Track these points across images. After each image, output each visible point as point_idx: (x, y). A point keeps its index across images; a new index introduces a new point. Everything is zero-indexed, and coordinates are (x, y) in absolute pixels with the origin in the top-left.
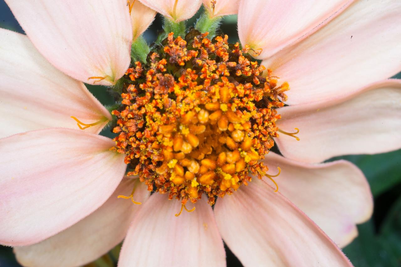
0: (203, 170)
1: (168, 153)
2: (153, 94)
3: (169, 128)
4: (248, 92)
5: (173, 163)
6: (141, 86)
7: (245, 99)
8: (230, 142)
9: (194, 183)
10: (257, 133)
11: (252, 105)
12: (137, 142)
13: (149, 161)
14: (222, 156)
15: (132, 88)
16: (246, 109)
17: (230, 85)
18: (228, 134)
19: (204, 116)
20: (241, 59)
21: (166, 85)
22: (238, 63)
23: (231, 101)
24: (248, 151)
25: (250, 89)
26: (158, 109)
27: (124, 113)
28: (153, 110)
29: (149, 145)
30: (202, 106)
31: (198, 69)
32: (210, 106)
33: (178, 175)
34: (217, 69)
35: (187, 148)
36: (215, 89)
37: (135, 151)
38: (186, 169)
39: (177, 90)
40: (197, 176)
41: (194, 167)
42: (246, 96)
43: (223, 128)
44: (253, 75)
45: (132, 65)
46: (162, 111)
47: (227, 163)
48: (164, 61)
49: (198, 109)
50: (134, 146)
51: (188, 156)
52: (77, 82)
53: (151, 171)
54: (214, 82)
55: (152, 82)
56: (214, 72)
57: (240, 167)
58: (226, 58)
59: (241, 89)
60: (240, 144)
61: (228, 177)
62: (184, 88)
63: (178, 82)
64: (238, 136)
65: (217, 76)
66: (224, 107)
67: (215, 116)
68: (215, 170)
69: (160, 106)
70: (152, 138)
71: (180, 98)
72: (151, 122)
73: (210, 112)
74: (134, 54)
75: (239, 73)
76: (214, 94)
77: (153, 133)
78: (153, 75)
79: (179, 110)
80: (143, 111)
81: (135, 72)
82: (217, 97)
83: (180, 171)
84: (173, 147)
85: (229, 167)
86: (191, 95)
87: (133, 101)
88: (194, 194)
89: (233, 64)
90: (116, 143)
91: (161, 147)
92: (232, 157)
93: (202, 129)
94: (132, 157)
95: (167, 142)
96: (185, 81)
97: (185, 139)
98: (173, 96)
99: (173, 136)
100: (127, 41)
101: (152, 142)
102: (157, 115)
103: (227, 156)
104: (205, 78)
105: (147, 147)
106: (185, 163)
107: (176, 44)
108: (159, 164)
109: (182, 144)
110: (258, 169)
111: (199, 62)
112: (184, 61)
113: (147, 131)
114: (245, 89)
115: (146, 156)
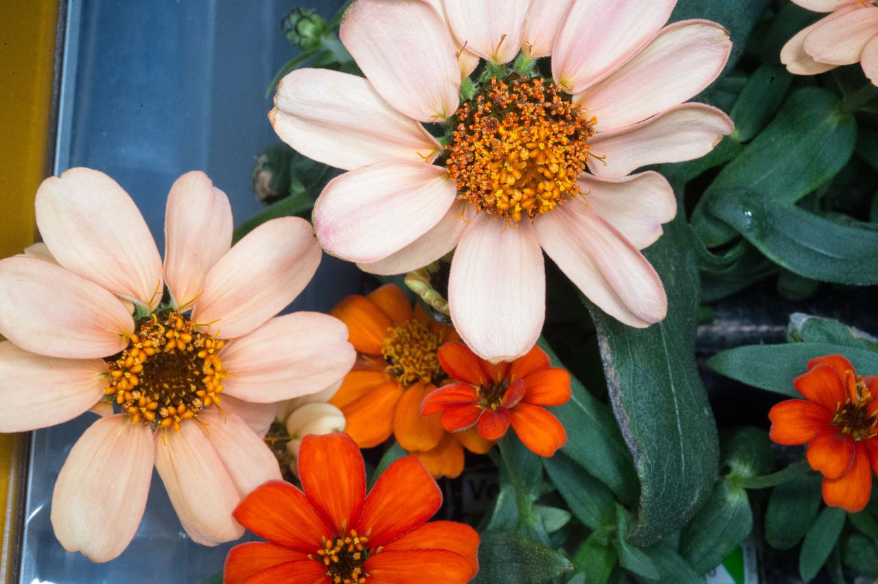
0: (525, 197)
1: (495, 185)
2: (481, 133)
3: (496, 165)
4: (561, 129)
5: (499, 193)
6: (471, 127)
7: (559, 135)
8: (547, 174)
9: (518, 208)
10: (570, 162)
11: (565, 140)
12: (468, 173)
13: (479, 188)
14: (541, 186)
15: (462, 127)
16: (560, 143)
17: (546, 124)
18: (546, 167)
19: (525, 154)
20: (556, 99)
21: (492, 126)
22: (552, 103)
23: (548, 138)
24: (563, 180)
25: (563, 126)
26: (485, 147)
27: (456, 149)
28: (482, 148)
29: (479, 176)
30: (523, 145)
31: (518, 111)
32: (530, 145)
33: (504, 202)
34: (535, 110)
35: (511, 181)
36: (534, 130)
37: (466, 180)
38: (510, 197)
39: (501, 130)
40: (520, 202)
41: (517, 195)
42: (561, 132)
43: (541, 162)
44: (566, 113)
45: (461, 106)
46: (489, 149)
47: (545, 191)
48: (489, 104)
49: (520, 148)
50: (465, 176)
51: (512, 187)
52: (414, 121)
53: (480, 196)
54: (532, 122)
55: (480, 123)
56: (532, 113)
57: (556, 194)
58: (543, 100)
59: (555, 128)
60: (556, 175)
61: (546, 203)
62: (508, 129)
63: (502, 124)
64: (554, 168)
65: (535, 118)
66: (542, 146)
67: (534, 154)
68: (535, 197)
69: (488, 144)
70: (481, 171)
71: (504, 138)
72: (480, 157)
73: (531, 150)
74: (462, 91)
75: (554, 113)
76: (533, 135)
77: (481, 166)
78: (480, 117)
79: (504, 149)
80: (473, 148)
81: (464, 113)
82: (536, 137)
83: (506, 199)
84: (499, 180)
85: (547, 195)
86: (514, 135)
87: (464, 138)
88: (517, 216)
89: (548, 104)
90: (449, 172)
91: (489, 178)
92: (549, 186)
93: (524, 165)
94: (463, 185)
95: (495, 176)
96: (508, 123)
97: (509, 173)
98: (498, 136)
99: (500, 170)
100: (456, 85)
101: (481, 174)
102: (485, 152)
103: (544, 185)
104: (525, 120)
105: (476, 178)
106: (510, 192)
107: (499, 88)
108: (488, 192)
109: (507, 177)
110: (572, 191)
111: (520, 106)
112: (507, 104)
113: (477, 165)
114: (559, 126)
115: (475, 185)
